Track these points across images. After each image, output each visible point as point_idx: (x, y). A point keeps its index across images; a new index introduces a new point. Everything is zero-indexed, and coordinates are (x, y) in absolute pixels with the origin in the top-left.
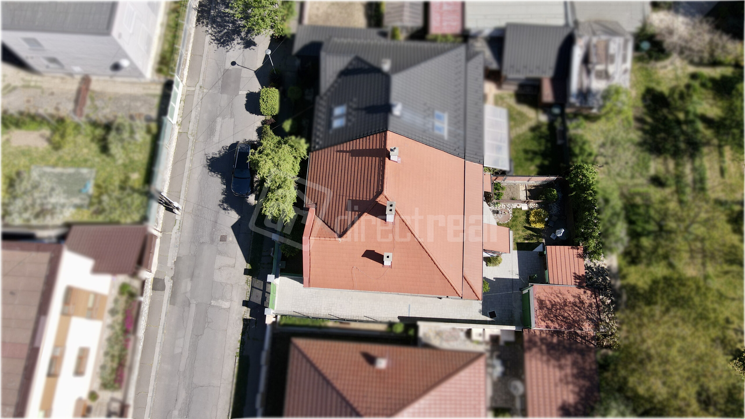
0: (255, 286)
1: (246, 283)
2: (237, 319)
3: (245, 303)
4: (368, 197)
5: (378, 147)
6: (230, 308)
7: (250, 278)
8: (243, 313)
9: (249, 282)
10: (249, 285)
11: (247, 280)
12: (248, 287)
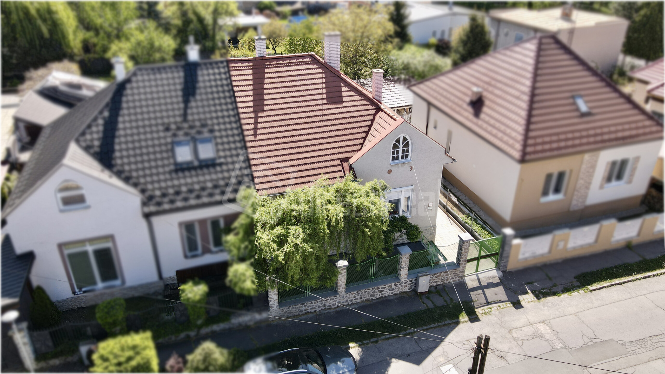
0: (483, 301)
1: (490, 315)
2: (546, 308)
3: (517, 305)
4: (320, 76)
5: (251, 72)
6: (543, 322)
7: (479, 311)
8: (532, 303)
9: (486, 311)
10: (490, 310)
11: (485, 313)
12: (493, 309)
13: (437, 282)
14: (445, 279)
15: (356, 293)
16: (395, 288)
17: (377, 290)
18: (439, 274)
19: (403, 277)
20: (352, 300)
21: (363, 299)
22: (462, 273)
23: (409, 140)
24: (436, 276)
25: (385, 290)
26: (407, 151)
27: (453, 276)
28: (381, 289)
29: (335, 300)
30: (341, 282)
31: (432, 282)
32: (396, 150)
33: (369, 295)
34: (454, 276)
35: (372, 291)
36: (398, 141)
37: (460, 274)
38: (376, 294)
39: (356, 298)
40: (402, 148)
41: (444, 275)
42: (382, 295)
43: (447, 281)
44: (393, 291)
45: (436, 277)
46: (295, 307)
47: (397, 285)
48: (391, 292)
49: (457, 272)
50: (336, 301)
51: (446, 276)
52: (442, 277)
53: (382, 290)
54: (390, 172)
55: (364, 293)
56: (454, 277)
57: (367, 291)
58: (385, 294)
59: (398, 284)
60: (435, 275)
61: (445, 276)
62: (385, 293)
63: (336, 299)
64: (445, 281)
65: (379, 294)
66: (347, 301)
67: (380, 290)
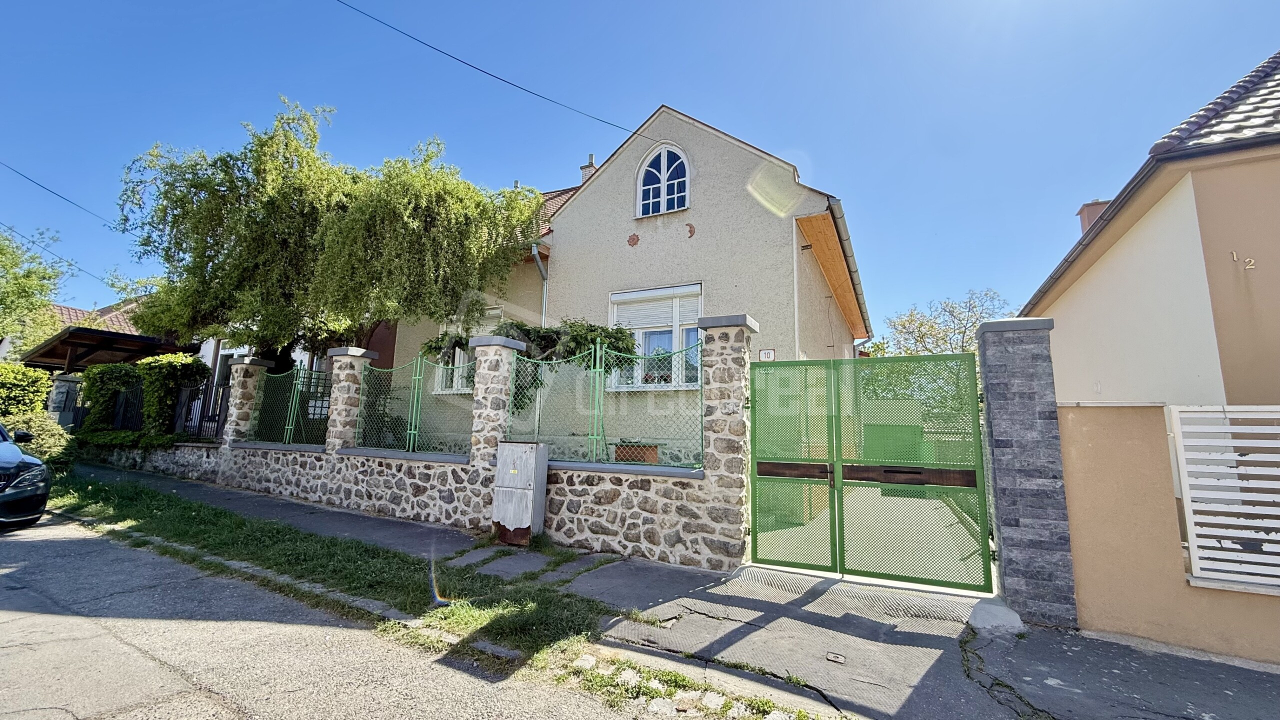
9: (629, 677)
13: (605, 531)
14: (643, 529)
15: (359, 465)
16: (456, 495)
17: (408, 481)
18: (608, 486)
19: (478, 449)
20: (348, 493)
21: (374, 500)
22: (725, 525)
23: (683, 158)
24: (595, 489)
25: (429, 492)
26: (682, 187)
27: (679, 527)
28: (417, 481)
29: (318, 471)
30: (336, 409)
31: (582, 518)
32: (651, 187)
33: (389, 492)
34: (686, 527)
35: (396, 479)
36: (656, 163)
37: (718, 526)
38: (405, 495)
39: (360, 487)
40: (668, 181)
41: (635, 502)
42: (420, 510)
43: (654, 548)
44: (450, 507)
45: (598, 501)
46: (253, 459)
47: (463, 481)
48: (445, 506)
49: (693, 506)
50: (319, 478)
51: (645, 514)
52: (628, 513)
53: (420, 483)
54: (634, 240)
55: (376, 476)
56: (688, 537)
57: (386, 470)
58: (428, 510)
59: (462, 475)
60: (589, 481)
61: (636, 509)
62: (426, 505)
63: (321, 473)
64: (644, 545)
65: (412, 499)
66: (338, 491)
67: (415, 481)
